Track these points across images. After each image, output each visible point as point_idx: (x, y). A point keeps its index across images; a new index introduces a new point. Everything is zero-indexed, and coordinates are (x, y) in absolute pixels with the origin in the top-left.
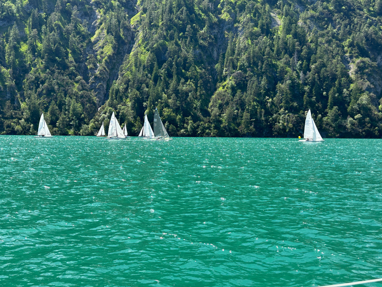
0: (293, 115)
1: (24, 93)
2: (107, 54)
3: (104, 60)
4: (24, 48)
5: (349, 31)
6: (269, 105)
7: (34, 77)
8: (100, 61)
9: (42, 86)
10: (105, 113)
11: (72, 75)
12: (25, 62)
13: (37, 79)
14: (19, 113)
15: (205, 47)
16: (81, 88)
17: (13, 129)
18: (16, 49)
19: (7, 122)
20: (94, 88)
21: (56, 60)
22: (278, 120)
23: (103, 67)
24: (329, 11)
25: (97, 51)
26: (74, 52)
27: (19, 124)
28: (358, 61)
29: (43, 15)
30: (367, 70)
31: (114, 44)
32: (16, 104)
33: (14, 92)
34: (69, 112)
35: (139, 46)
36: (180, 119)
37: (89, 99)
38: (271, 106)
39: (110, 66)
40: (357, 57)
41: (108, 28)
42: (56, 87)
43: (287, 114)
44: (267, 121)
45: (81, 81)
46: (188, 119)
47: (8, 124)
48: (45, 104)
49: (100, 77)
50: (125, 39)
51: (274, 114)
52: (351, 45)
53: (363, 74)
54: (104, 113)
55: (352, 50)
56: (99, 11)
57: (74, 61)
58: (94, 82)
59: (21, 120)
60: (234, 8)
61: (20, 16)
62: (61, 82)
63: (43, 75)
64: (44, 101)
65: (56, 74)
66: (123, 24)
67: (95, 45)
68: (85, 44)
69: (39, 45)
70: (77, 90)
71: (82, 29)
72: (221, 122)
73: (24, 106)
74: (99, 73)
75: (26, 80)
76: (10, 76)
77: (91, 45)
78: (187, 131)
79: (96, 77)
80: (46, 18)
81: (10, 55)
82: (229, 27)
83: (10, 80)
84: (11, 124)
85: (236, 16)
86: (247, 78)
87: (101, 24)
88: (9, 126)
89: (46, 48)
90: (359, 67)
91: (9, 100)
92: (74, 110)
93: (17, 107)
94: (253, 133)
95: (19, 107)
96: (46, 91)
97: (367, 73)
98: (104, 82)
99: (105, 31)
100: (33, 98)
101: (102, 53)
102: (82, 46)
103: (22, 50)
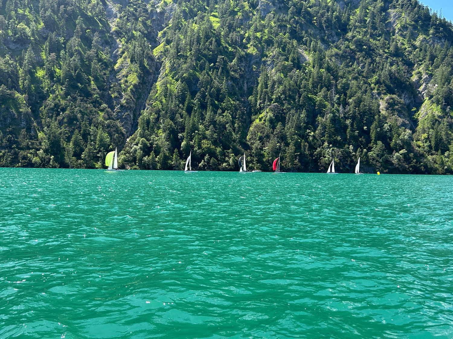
0: (338, 149)
1: (41, 122)
2: (133, 83)
3: (129, 89)
4: (40, 73)
5: (373, 69)
6: (311, 138)
7: (53, 104)
8: (125, 90)
9: (63, 114)
10: (137, 144)
11: (97, 104)
12: (42, 88)
13: (57, 106)
14: (36, 143)
15: (236, 78)
16: (107, 117)
17: (30, 161)
18: (31, 73)
19: (22, 153)
20: (120, 118)
21: (78, 87)
22: (323, 154)
23: (129, 96)
24: (351, 49)
25: (120, 80)
26: (96, 79)
27: (37, 155)
28: (387, 97)
29: (62, 40)
30: (397, 107)
31: (140, 73)
32: (32, 133)
33: (30, 120)
34: (95, 143)
35: (166, 75)
36: (220, 152)
37: (116, 129)
38: (313, 140)
39: (136, 96)
40: (385, 94)
41: (132, 56)
42: (79, 115)
43: (331, 149)
44: (312, 155)
45: (106, 109)
46: (228, 153)
47: (24, 156)
48: (67, 133)
49: (127, 106)
50: (150, 68)
51: (318, 148)
52: (378, 82)
53: (393, 110)
54: (135, 145)
55: (379, 87)
56: (120, 40)
57: (97, 88)
58: (120, 112)
59: (39, 150)
60: (260, 43)
61: (35, 39)
62: (84, 110)
63: (63, 102)
64: (65, 131)
65: (78, 102)
66: (148, 54)
67: (118, 74)
68: (108, 72)
69: (58, 70)
70: (102, 119)
71: (104, 57)
72: (263, 156)
73: (41, 135)
74: (126, 102)
75: (43, 107)
76: (25, 102)
77: (114, 73)
78: (229, 165)
79: (122, 106)
80: (65, 43)
81: (25, 80)
82: (257, 61)
83: (25, 107)
84: (27, 155)
85: (263, 51)
86: (284, 111)
87: (123, 52)
88: (24, 158)
89: (66, 74)
90: (389, 103)
91: (24, 128)
92: (101, 140)
93: (34, 136)
94: (299, 168)
95: (36, 137)
96: (68, 120)
97: (397, 110)
98: (131, 111)
99: (129, 60)
100: (53, 127)
101: (126, 81)
102: (105, 74)
103: (38, 75)
